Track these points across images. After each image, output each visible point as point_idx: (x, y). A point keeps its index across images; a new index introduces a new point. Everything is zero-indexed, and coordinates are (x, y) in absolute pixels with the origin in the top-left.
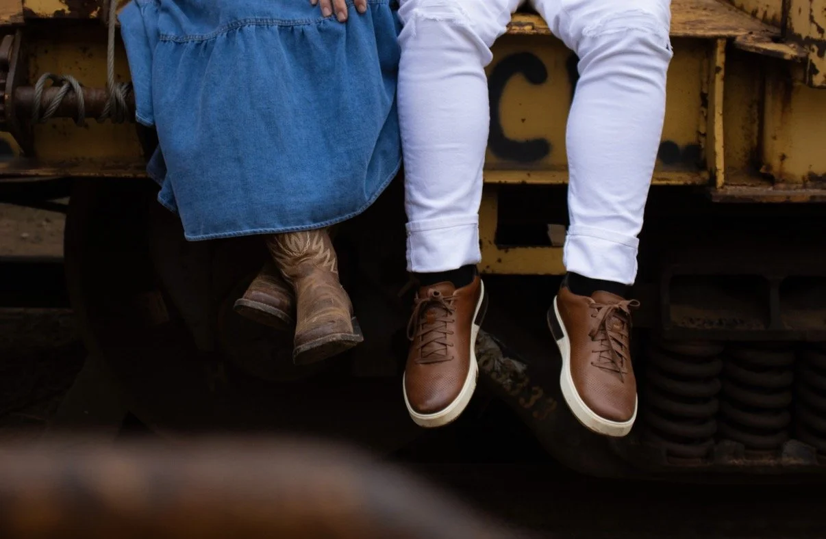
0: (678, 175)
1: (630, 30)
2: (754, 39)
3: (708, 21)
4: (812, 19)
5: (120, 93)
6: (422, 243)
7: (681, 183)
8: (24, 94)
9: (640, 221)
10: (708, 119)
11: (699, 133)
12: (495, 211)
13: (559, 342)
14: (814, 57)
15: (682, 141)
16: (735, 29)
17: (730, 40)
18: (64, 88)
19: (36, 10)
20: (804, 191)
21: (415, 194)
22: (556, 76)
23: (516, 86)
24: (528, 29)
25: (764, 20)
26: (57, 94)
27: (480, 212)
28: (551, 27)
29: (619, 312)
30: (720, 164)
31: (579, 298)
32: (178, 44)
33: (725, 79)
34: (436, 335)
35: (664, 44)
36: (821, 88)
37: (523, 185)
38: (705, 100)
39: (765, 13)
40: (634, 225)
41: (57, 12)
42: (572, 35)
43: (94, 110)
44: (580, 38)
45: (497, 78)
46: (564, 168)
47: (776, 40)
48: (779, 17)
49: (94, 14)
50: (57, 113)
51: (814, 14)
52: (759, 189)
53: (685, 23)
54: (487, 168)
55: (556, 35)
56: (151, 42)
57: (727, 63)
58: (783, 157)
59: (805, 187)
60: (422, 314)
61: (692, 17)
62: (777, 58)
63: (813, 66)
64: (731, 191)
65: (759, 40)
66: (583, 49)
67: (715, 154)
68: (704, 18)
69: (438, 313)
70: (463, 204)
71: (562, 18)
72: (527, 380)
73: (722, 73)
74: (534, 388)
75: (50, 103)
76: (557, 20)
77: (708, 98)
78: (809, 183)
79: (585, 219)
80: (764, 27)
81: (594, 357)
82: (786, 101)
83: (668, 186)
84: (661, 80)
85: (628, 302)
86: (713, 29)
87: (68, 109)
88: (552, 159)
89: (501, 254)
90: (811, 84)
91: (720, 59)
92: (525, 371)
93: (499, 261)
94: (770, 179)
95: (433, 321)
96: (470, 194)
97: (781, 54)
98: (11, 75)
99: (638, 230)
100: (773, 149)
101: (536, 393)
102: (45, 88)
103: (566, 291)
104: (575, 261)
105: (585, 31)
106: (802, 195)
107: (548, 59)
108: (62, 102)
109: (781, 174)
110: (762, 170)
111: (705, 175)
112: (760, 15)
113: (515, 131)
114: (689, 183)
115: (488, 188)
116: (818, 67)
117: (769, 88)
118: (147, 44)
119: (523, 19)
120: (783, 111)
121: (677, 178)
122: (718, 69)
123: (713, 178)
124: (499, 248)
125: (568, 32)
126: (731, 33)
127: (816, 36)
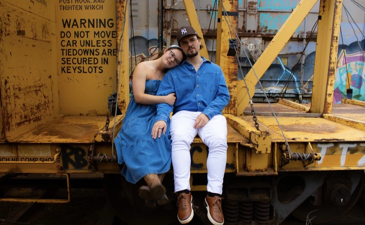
0: (229, 170)
1: (219, 142)
2: (244, 143)
3: (235, 138)
4: (255, 140)
5: (115, 157)
6: (178, 185)
7: (230, 172)
8: (95, 158)
9: (223, 181)
10: (235, 159)
11: (233, 161)
12: (192, 178)
13: (207, 207)
14: (256, 148)
15: (230, 163)
16: (240, 140)
17: (239, 143)
18: (103, 156)
19: (97, 140)
20: (255, 173)
21: (176, 174)
22: (204, 151)
23: (196, 153)
24: (198, 142)
25: (246, 138)
26: (102, 157)
27: (190, 179)
28: (203, 142)
29: (219, 200)
30: (238, 168)
31: (211, 198)
32: (127, 146)
33: (238, 151)
34: (183, 204)
35: (226, 145)
36: (258, 154)
37: (198, 174)
38: (234, 155)
39: (246, 136)
40: (222, 182)
41: (102, 141)
42: (208, 143)
43: (109, 161)
44: (209, 143)
45: (192, 152)
46: (206, 169)
47: (248, 143)
48: (249, 138)
49: (109, 141)
50: (102, 161)
51: (256, 139)
52: (246, 173)
53: (230, 139)
54: (191, 170)
55: (204, 143)
56: (121, 146)
57: (238, 148)
58: (250, 166)
59: (255, 172)
60: (180, 200)
61: (232, 137)
62: (248, 147)
63: (256, 149)
64: (240, 174)
65: (245, 143)
66: (210, 146)
67: (237, 166)
68: (234, 137)
69: (183, 199)
70: (186, 176)
71: (205, 139)
72: (199, 210)
73: (238, 150)
74: (201, 212)
75: (100, 159)
76: (204, 140)
77: (235, 154)
78: (256, 171)
79: (211, 181)
80: (246, 139)
81: (215, 210)
82: (251, 155)
83: (227, 173)
84: (226, 152)
85: (221, 198)
86: (235, 140)
87: (104, 161)
88: (204, 167)
89: (194, 187)
90: (255, 153)
91: (237, 147)
92: (199, 208)
93: (193, 188)
94: (248, 171)
95: (182, 201)
96: (187, 175)
97: (250, 147)
98: (92, 154)
99: (222, 183)
100: (248, 165)
101: (201, 213)
102: (99, 156)
103: (208, 196)
104: (209, 189)
105: (210, 142)
106: (254, 174)
107: (202, 147)
108: (103, 159)
109: (250, 170)
110: (246, 169)
111: (235, 170)
112: (245, 136)
113: (196, 162)
114: (232, 172)
115: (191, 174)
116: (257, 150)
117: (247, 152)
118: (120, 147)
119: (197, 139)
120: (250, 157)
121: (230, 171)
122: (237, 149)
123: (236, 171)
124: (193, 186)
125: (207, 143)
126: (239, 141)
127: (256, 143)
